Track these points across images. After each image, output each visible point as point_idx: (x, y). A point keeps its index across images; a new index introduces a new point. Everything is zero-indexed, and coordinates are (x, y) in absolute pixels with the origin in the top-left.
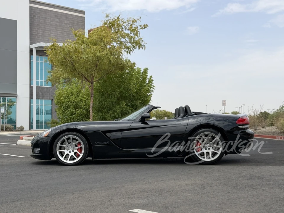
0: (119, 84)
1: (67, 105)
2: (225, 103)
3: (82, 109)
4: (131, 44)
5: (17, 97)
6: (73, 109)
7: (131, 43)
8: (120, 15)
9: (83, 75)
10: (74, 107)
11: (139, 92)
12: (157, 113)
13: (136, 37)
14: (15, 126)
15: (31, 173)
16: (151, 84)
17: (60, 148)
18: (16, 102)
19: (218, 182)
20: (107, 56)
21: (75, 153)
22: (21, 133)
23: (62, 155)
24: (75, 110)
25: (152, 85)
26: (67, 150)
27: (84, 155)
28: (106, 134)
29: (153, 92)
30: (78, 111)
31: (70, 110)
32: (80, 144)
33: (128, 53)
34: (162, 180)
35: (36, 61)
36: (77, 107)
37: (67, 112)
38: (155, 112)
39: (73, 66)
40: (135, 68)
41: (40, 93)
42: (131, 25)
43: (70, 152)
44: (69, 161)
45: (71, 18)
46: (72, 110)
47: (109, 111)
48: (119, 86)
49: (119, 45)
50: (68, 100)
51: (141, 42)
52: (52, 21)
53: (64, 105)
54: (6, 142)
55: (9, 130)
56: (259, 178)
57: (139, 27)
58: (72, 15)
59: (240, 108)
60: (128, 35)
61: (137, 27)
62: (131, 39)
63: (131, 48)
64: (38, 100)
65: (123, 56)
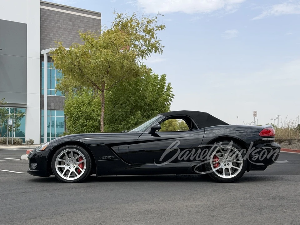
0: (134, 91)
1: (77, 116)
2: (256, 114)
3: (94, 120)
4: (146, 48)
5: (26, 108)
6: (84, 121)
7: (146, 46)
8: (133, 16)
9: (93, 82)
10: (85, 118)
11: (156, 101)
12: (181, 125)
13: (152, 39)
14: (24, 139)
15: (24, 192)
16: (169, 92)
17: (60, 163)
18: (25, 113)
19: (233, 202)
20: (119, 61)
21: (76, 169)
22: (31, 147)
23: (62, 171)
24: (86, 121)
25: (171, 94)
26: (68, 165)
27: (87, 171)
28: (111, 147)
29: (172, 101)
30: (89, 122)
31: (80, 121)
32: (81, 158)
33: (144, 58)
34: (169, 199)
35: (47, 68)
36: (88, 118)
37: (77, 124)
38: (180, 124)
39: (82, 72)
40: (151, 74)
41: (52, 104)
42: (146, 27)
43: (70, 168)
44: (70, 177)
45: (86, 20)
46: (82, 121)
47: (122, 123)
48: (134, 95)
49: (133, 48)
50: (79, 110)
51: (157, 45)
52: (65, 25)
53: (74, 115)
54: (10, 157)
55: (17, 144)
56: (282, 198)
57: (156, 29)
58: (87, 17)
59: (275, 120)
60: (142, 37)
61: (153, 29)
62: (145, 42)
63: (147, 52)
64: (49, 111)
65: (138, 60)
